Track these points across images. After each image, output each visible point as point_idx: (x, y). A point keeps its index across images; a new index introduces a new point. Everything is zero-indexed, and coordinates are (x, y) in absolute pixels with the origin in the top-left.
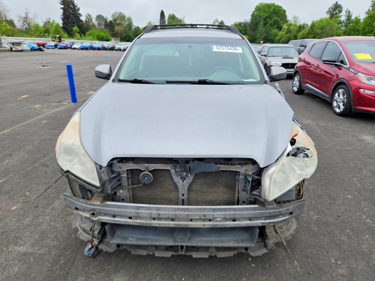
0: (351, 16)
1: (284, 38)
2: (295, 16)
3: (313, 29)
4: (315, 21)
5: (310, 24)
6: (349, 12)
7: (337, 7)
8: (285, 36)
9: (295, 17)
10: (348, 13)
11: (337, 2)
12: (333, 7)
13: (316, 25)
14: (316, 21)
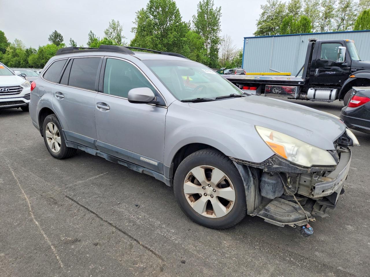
0: (76, 45)
1: (12, 61)
2: (16, 39)
3: (43, 54)
4: (42, 46)
5: (37, 49)
6: (73, 41)
7: (58, 36)
8: (12, 60)
9: (16, 41)
10: (72, 43)
11: (55, 31)
12: (54, 35)
13: (44, 50)
14: (44, 47)
